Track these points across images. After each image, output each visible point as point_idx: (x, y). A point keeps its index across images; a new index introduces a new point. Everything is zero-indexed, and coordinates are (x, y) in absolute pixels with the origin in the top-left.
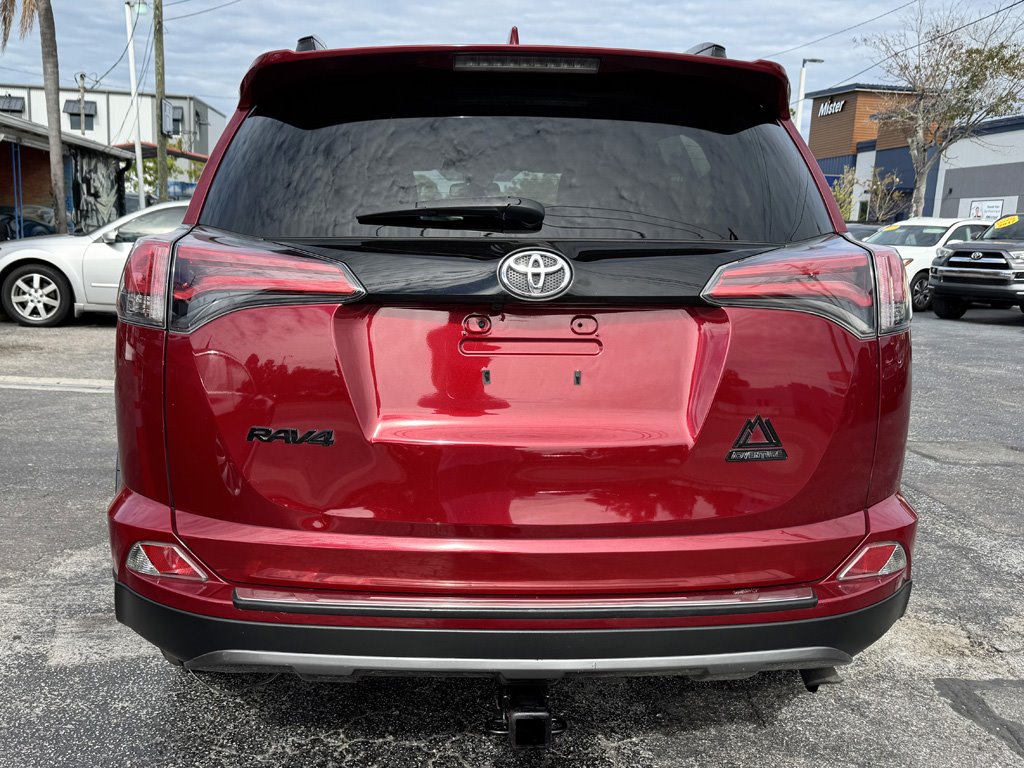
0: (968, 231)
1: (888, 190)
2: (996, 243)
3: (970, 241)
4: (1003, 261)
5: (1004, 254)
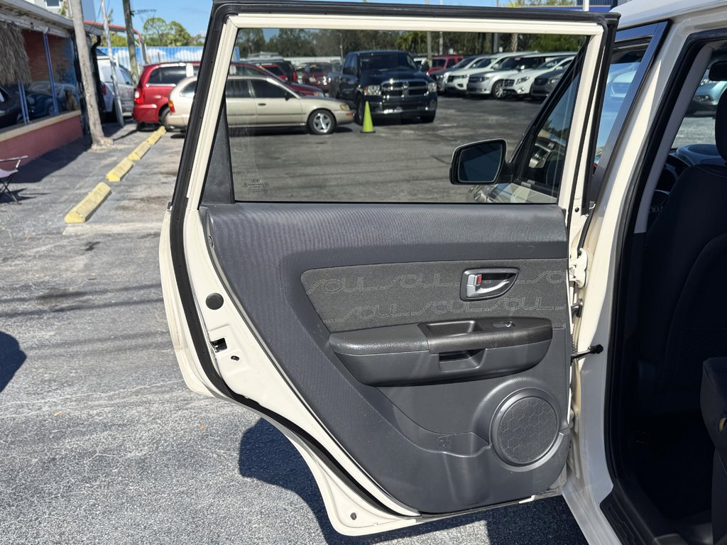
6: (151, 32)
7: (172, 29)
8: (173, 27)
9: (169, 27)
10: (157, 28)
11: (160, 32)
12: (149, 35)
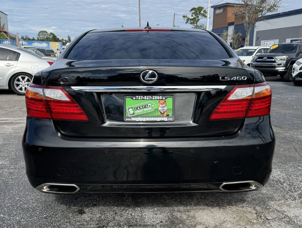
0: (263, 50)
1: (238, 38)
2: (271, 54)
3: (263, 54)
4: (274, 60)
5: (274, 57)
6: (41, 37)
7: (50, 36)
8: (51, 35)
9: (49, 35)
10: (44, 35)
11: (45, 37)
12: (41, 38)
